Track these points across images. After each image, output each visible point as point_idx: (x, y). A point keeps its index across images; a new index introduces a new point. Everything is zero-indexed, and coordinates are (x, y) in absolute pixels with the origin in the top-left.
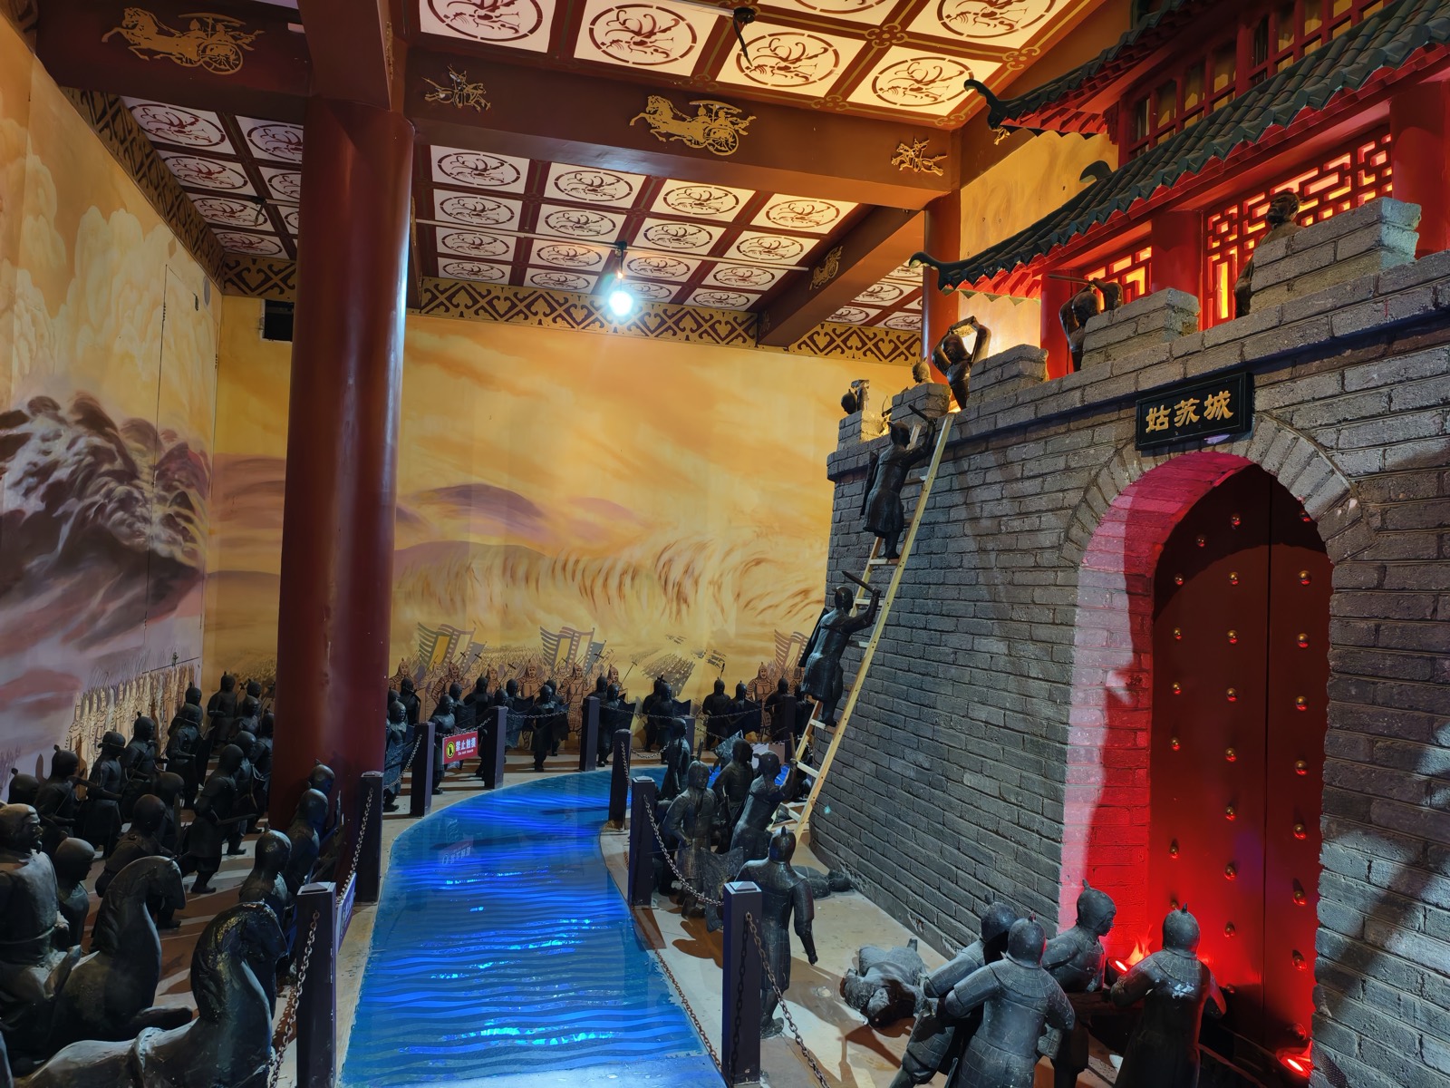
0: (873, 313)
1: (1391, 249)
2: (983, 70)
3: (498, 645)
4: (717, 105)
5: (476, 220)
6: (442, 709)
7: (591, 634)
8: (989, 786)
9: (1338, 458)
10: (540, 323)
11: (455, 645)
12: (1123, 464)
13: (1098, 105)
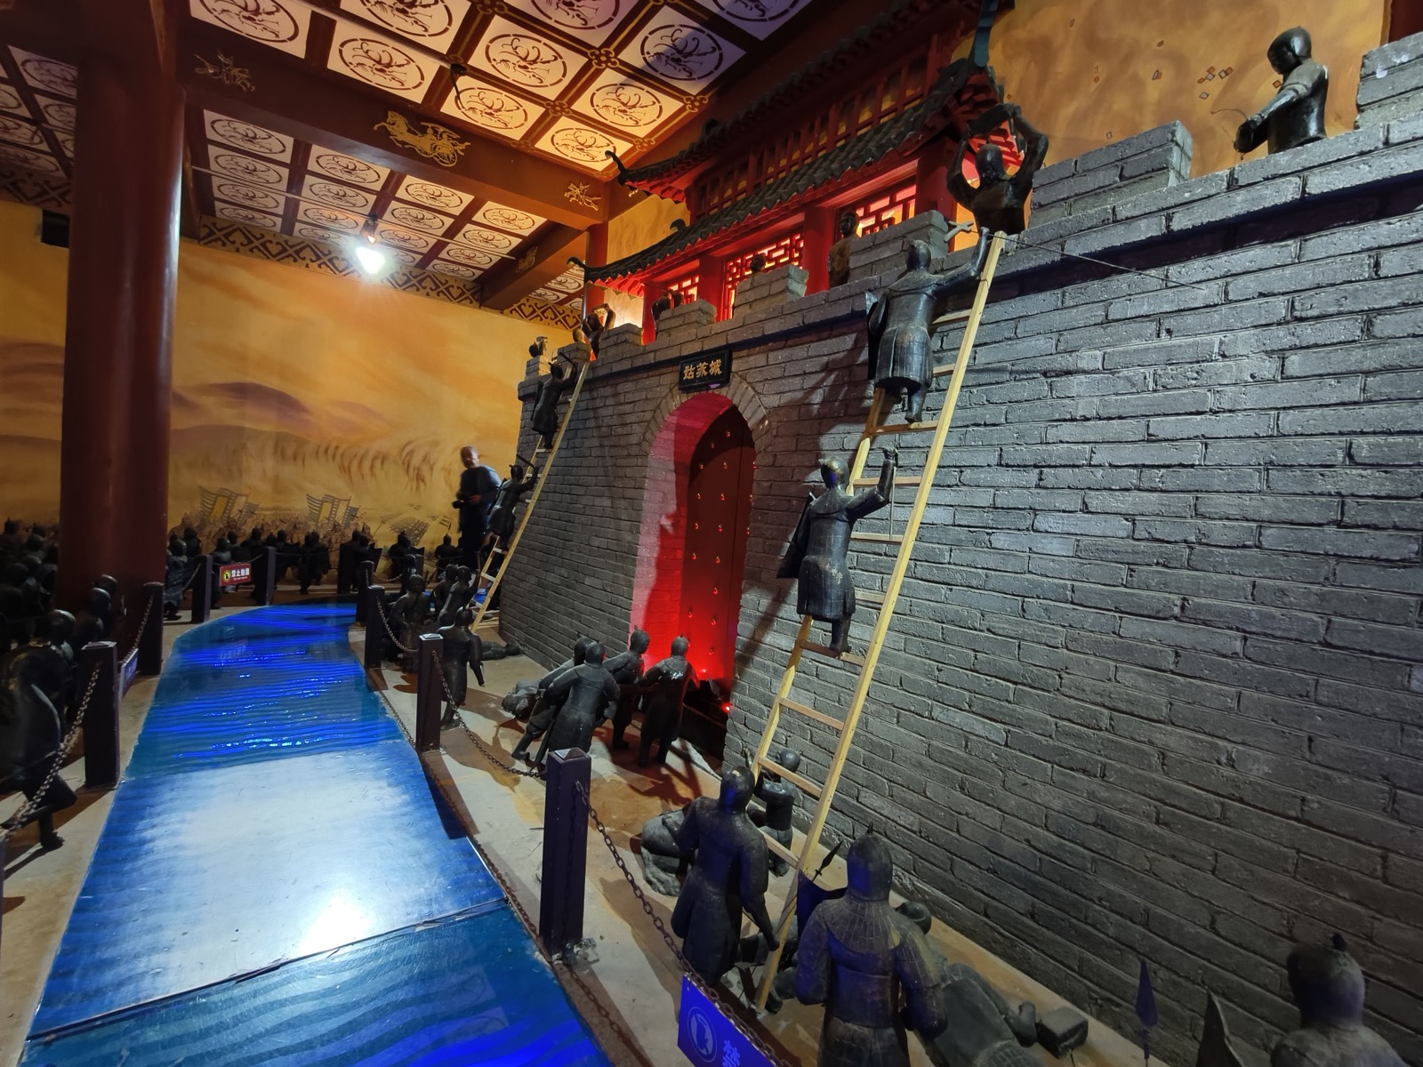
0: (563, 296)
1: (792, 292)
2: (622, 147)
3: (271, 505)
4: (441, 129)
5: (248, 177)
6: (221, 546)
7: (349, 500)
8: (597, 583)
9: (763, 399)
10: (307, 266)
11: (233, 503)
12: (673, 397)
13: (682, 184)
